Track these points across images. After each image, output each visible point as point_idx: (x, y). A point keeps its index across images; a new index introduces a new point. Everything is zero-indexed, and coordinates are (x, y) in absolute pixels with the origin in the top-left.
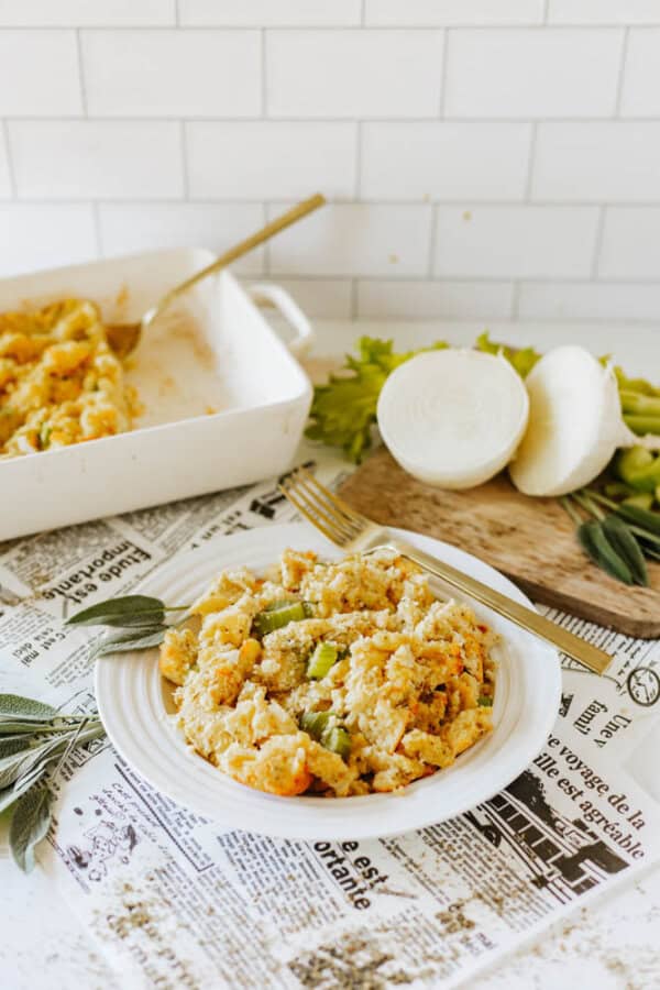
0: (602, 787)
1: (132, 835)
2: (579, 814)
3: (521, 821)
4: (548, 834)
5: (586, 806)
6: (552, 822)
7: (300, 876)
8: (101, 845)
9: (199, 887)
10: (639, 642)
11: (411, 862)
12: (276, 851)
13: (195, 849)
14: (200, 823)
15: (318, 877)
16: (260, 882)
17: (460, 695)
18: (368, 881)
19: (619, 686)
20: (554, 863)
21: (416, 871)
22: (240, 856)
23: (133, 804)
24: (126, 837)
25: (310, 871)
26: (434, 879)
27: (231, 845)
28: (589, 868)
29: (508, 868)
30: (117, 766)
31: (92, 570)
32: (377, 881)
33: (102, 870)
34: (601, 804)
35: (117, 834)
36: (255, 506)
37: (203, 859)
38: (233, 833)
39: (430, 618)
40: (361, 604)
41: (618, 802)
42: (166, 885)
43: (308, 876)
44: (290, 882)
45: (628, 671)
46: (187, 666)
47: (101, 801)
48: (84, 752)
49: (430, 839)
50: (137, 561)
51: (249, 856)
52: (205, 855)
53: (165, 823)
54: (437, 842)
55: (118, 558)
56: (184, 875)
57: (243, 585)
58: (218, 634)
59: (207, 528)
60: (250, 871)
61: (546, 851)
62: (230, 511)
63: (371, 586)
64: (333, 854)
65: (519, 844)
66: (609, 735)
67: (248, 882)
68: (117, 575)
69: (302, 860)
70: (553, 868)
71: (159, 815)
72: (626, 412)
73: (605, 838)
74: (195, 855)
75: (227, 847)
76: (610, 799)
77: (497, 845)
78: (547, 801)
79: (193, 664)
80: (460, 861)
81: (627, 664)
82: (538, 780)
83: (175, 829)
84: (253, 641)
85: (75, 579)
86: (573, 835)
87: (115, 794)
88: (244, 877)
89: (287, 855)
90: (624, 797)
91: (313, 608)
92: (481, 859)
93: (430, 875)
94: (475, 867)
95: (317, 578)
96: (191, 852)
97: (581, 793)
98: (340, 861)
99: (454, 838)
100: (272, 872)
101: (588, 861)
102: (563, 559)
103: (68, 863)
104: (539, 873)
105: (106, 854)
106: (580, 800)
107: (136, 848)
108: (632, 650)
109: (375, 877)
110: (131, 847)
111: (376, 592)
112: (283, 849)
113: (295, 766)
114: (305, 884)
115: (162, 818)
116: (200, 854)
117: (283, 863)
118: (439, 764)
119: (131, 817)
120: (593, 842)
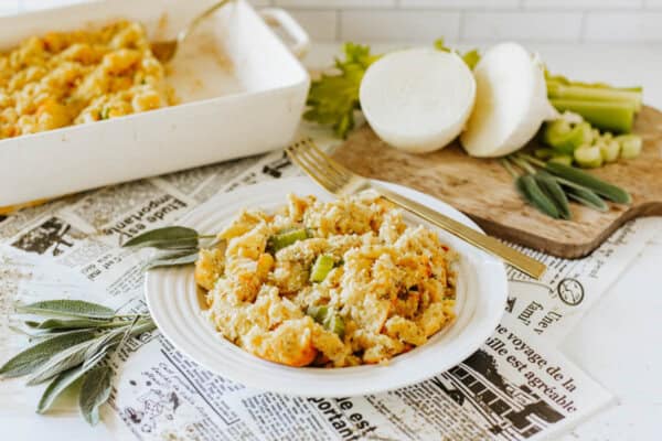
0: (541, 362)
1: (175, 400)
2: (525, 381)
3: (479, 387)
4: (501, 395)
5: (530, 376)
6: (503, 387)
7: (307, 427)
8: (151, 407)
9: (229, 436)
10: (565, 261)
11: (394, 416)
12: (288, 411)
13: (225, 409)
14: (228, 390)
15: (321, 428)
16: (276, 431)
17: (430, 294)
18: (361, 431)
19: (552, 291)
20: (507, 416)
21: (398, 423)
22: (260, 414)
23: (176, 377)
24: (171, 400)
25: (315, 423)
26: (413, 429)
27: (254, 407)
28: (534, 419)
29: (470, 420)
30: (162, 351)
31: (141, 214)
32: (368, 431)
33: (152, 425)
34: (541, 373)
35: (164, 399)
36: (266, 170)
37: (231, 415)
38: (255, 398)
39: (404, 238)
40: (351, 231)
41: (555, 373)
42: (202, 434)
43: (314, 427)
44: (300, 432)
45: (557, 281)
46: (217, 275)
47: (151, 376)
48: (137, 341)
49: (409, 401)
50: (176, 208)
51: (267, 413)
52: (233, 413)
53: (200, 389)
54: (413, 402)
55: (161, 206)
56: (216, 427)
57: (259, 218)
58: (240, 251)
59: (230, 184)
60: (268, 425)
61: (500, 407)
62: (247, 173)
63: (358, 217)
64: (333, 411)
65: (478, 402)
66: (545, 325)
67: (267, 432)
68: (161, 218)
69: (309, 416)
70: (506, 420)
71: (196, 385)
72: (551, 97)
73: (545, 398)
74: (225, 413)
75: (250, 408)
76: (548, 370)
77: (461, 404)
78: (499, 372)
79: (222, 274)
80: (432, 416)
81: (557, 276)
82: (491, 357)
83: (209, 396)
84: (268, 255)
85: (128, 221)
86: (521, 396)
87: (162, 370)
88: (264, 429)
89: (296, 412)
90: (559, 369)
91: (314, 232)
92: (449, 414)
93: (409, 426)
94: (445, 419)
95: (317, 210)
96: (223, 412)
97: (525, 366)
98: (339, 416)
99: (427, 399)
100: (286, 425)
101: (533, 415)
102: (505, 202)
103: (125, 420)
104: (495, 423)
105: (155, 413)
106: (524, 371)
107: (178, 409)
108: (560, 267)
109: (366, 428)
110: (175, 408)
111: (362, 222)
112: (294, 409)
113: (303, 341)
114: (312, 433)
115: (198, 387)
116: (229, 412)
117: (293, 418)
118: (414, 343)
119: (175, 386)
120: (535, 401)
